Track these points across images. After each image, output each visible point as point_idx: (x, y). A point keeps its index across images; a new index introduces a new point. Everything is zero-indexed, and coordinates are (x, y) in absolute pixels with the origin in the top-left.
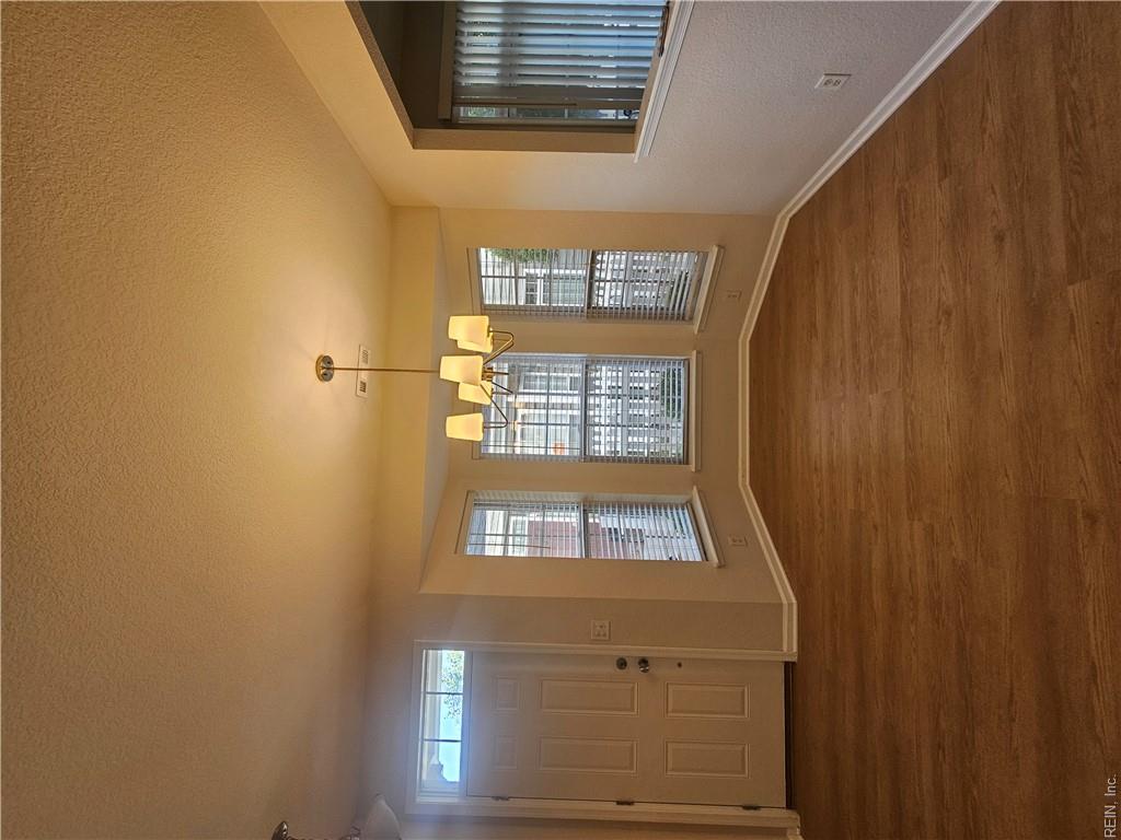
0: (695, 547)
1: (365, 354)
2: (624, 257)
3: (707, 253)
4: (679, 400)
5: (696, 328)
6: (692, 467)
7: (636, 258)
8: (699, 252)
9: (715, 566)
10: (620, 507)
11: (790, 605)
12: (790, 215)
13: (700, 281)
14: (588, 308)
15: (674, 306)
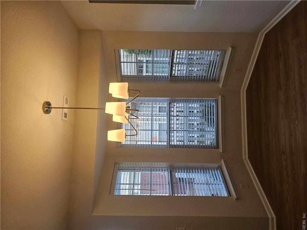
0: (224, 189)
1: (67, 100)
2: (184, 52)
3: (226, 50)
4: (213, 119)
5: (221, 85)
6: (221, 150)
7: (190, 53)
8: (222, 50)
9: (235, 199)
10: (187, 170)
11: (273, 218)
12: (265, 33)
13: (222, 63)
14: (171, 76)
15: (211, 75)
